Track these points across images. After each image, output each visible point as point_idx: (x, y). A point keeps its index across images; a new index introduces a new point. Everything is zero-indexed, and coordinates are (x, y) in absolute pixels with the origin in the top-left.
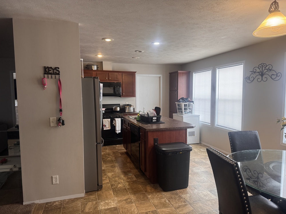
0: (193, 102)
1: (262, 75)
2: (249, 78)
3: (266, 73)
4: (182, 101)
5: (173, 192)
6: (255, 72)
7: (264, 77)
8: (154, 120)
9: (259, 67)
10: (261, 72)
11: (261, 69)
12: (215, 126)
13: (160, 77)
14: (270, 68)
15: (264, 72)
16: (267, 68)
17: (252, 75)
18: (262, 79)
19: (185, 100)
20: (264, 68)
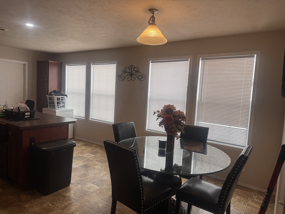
0: (66, 95)
1: (131, 75)
2: (121, 76)
3: (135, 74)
4: (54, 94)
5: (55, 193)
6: (126, 72)
7: (133, 76)
8: (26, 116)
9: (129, 68)
10: (130, 72)
11: (130, 70)
12: (90, 120)
13: (24, 65)
14: (138, 70)
15: (133, 73)
16: (135, 69)
17: (123, 74)
18: (131, 78)
19: (58, 93)
20: (132, 70)
